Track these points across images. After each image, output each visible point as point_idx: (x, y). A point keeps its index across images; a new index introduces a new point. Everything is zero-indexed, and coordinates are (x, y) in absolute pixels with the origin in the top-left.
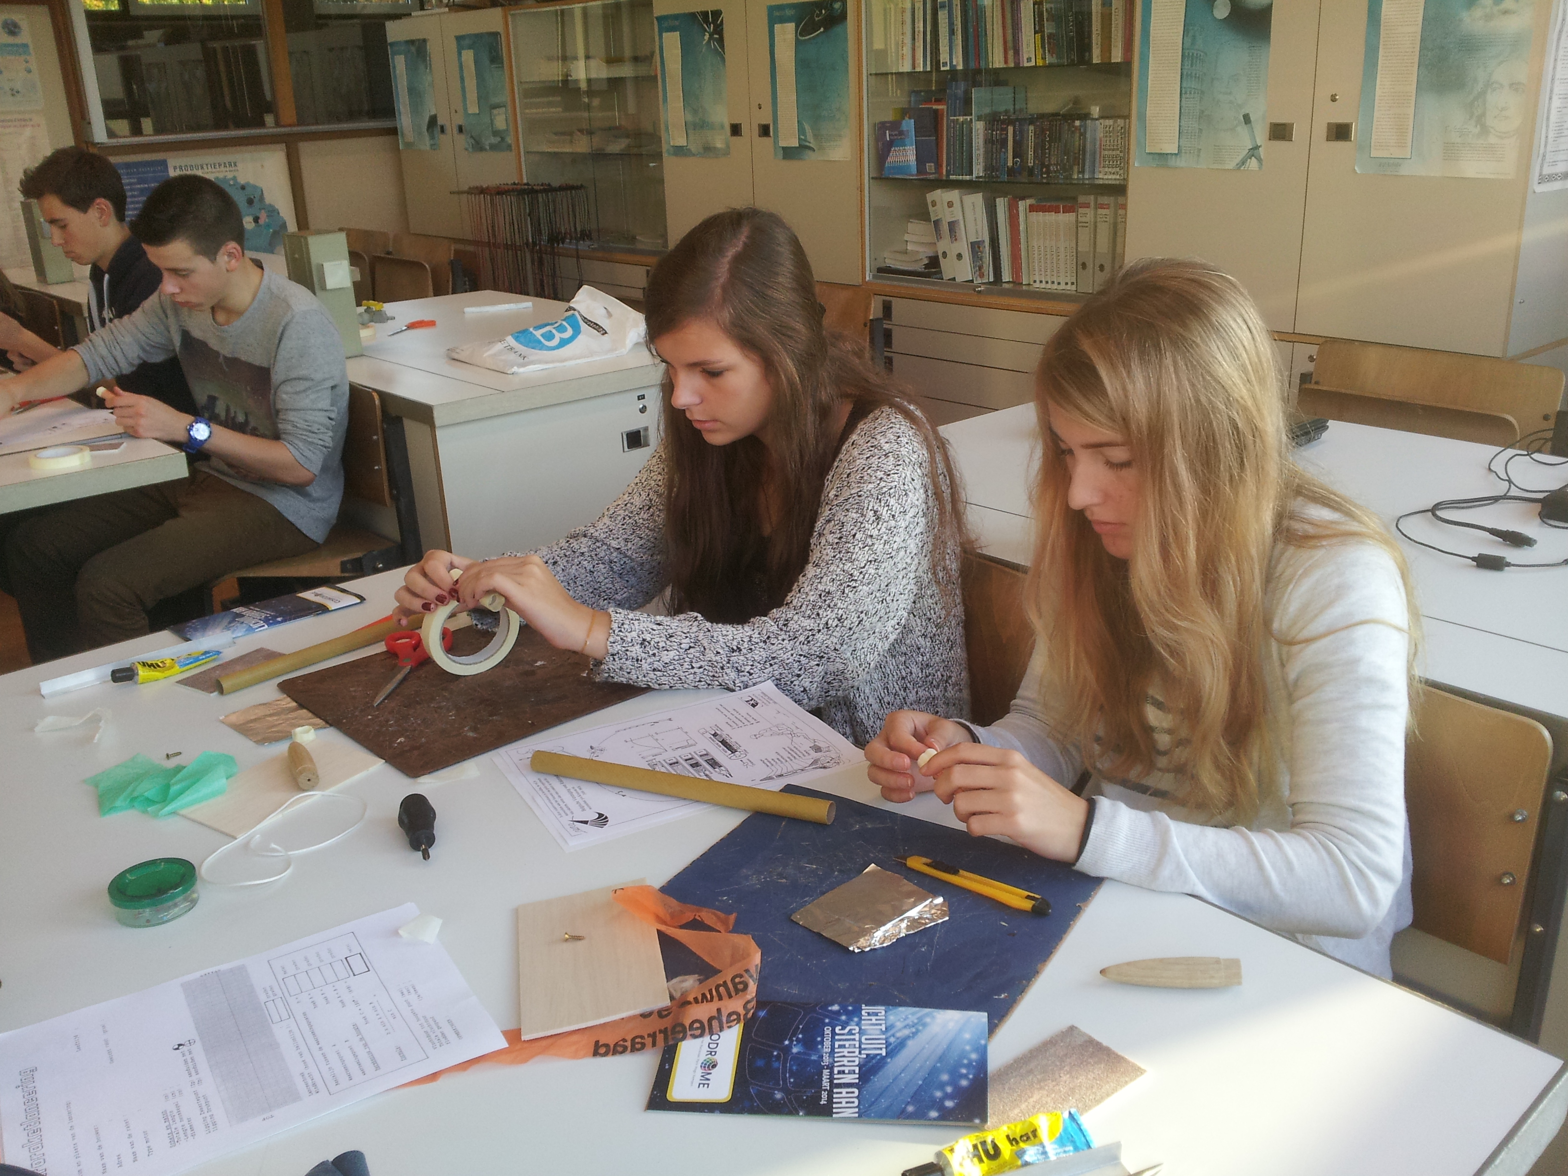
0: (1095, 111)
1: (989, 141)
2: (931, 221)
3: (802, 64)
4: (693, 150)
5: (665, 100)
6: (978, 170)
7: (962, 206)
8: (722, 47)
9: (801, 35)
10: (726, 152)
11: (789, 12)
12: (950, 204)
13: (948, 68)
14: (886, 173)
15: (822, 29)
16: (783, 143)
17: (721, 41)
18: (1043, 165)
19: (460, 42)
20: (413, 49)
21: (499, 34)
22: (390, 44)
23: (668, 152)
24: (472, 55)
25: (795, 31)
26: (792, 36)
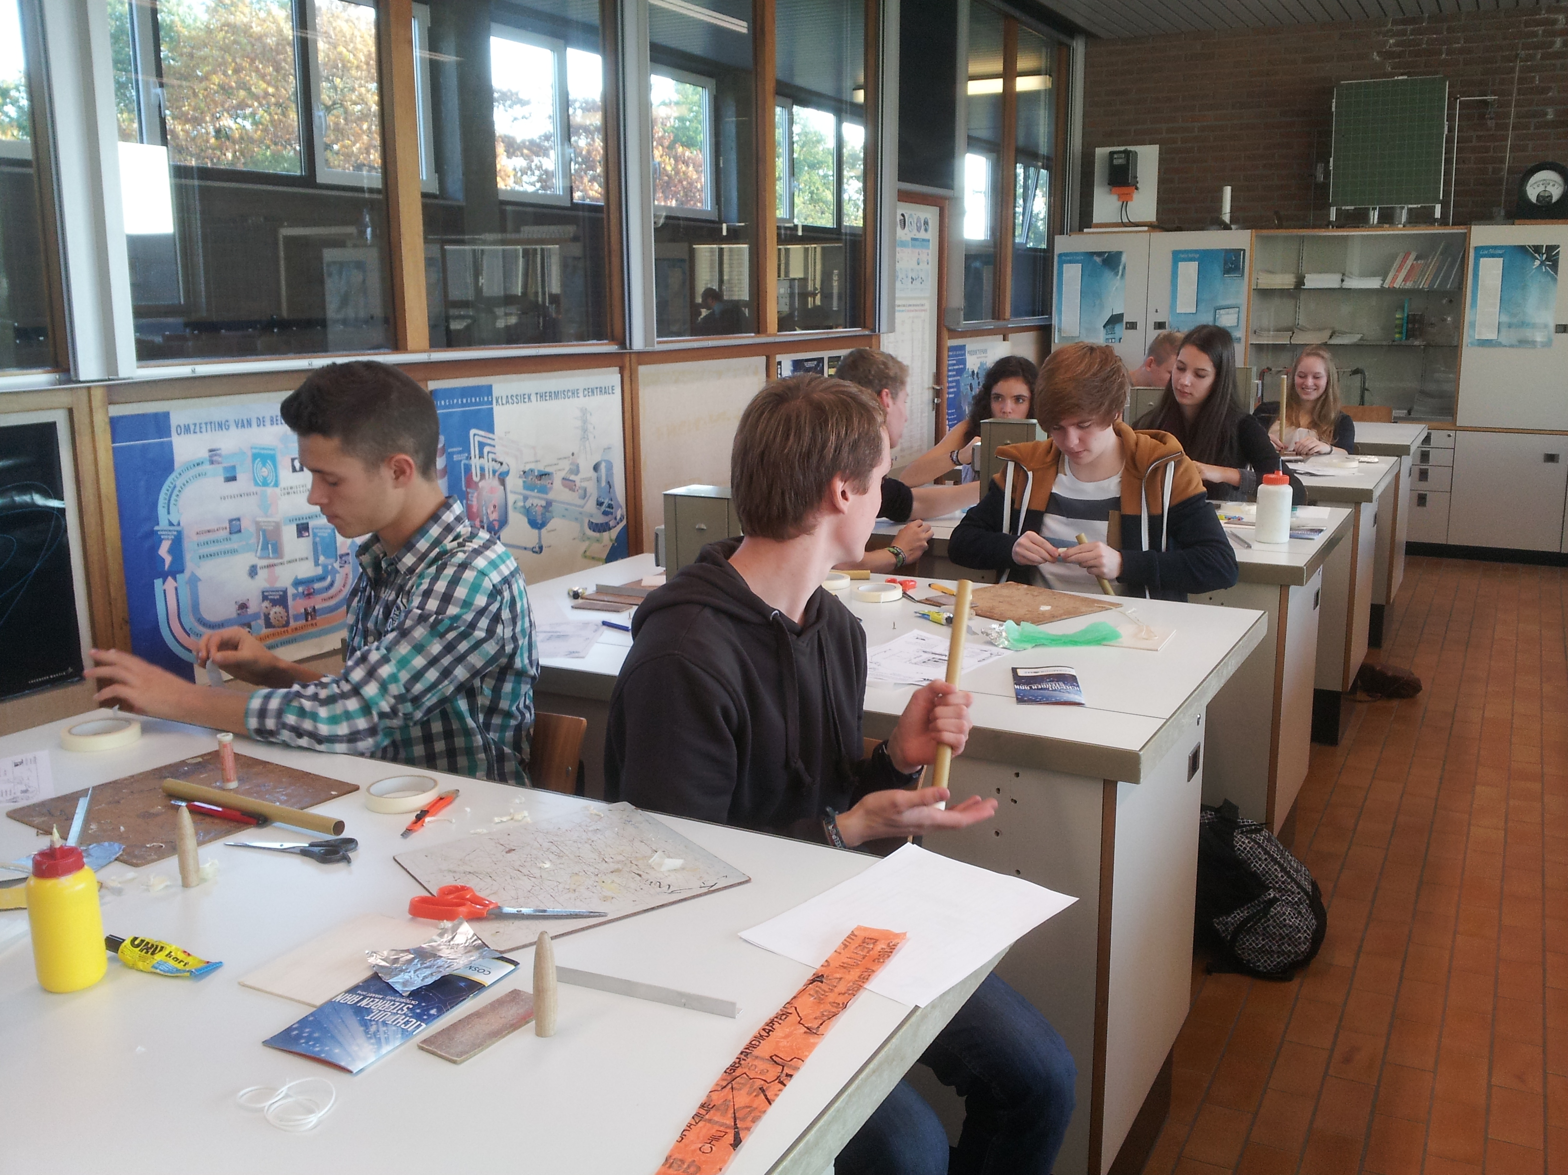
4: (1505, 342)
5: (1474, 305)
8: (1556, 273)
10: (1547, 345)
17: (1555, 268)
19: (1178, 256)
20: (1098, 259)
21: (1244, 250)
22: (1060, 255)
23: (1472, 344)
24: (1195, 265)
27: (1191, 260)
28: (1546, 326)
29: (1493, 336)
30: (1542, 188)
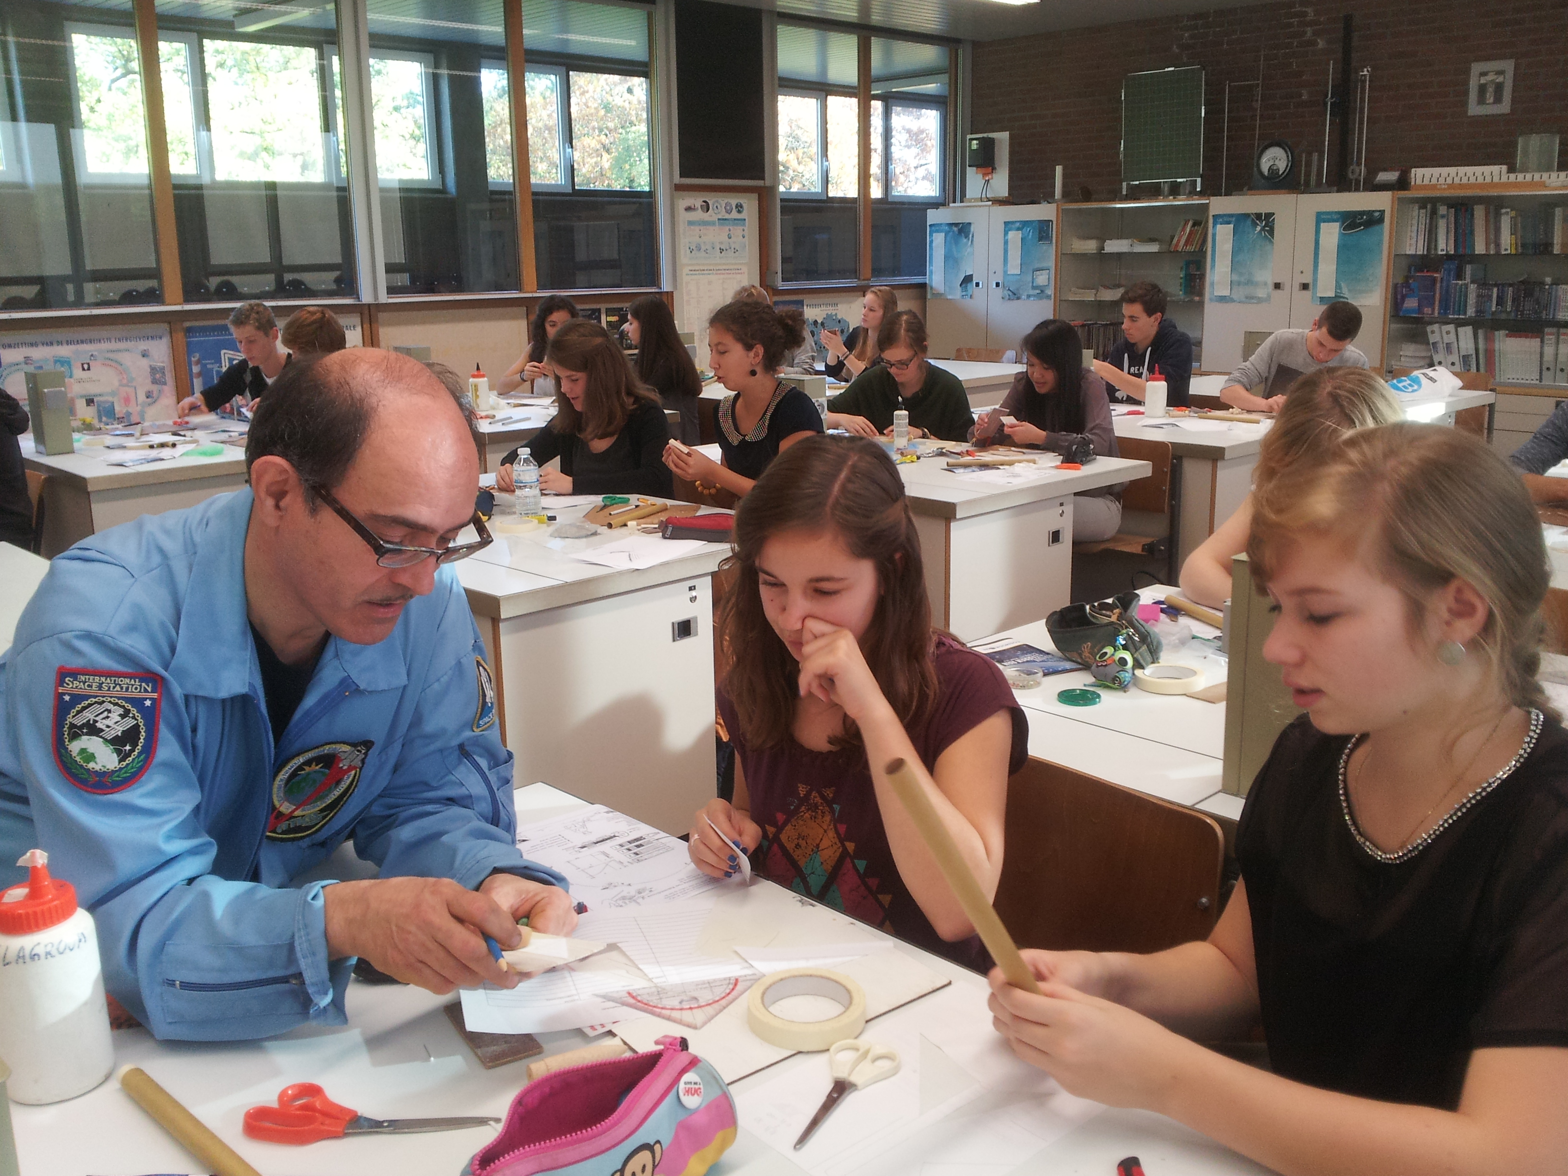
0: (1548, 280)
1: (1478, 296)
2: (1428, 344)
3: (1343, 248)
4: (1236, 298)
5: (1213, 266)
6: (1471, 312)
7: (1457, 335)
8: (1272, 235)
9: (1344, 230)
10: (1268, 299)
11: (1335, 217)
12: (1448, 333)
13: (1444, 253)
14: (1401, 314)
15: (1362, 228)
16: (1319, 295)
17: (1271, 232)
18: (1517, 310)
19: (1008, 225)
20: (955, 229)
21: (1052, 221)
22: (930, 226)
23: (1211, 300)
24: (1019, 234)
25: (1340, 228)
26: (1337, 230)
27: (1018, 229)
28: (1266, 284)
29: (1226, 292)
30: (1271, 163)
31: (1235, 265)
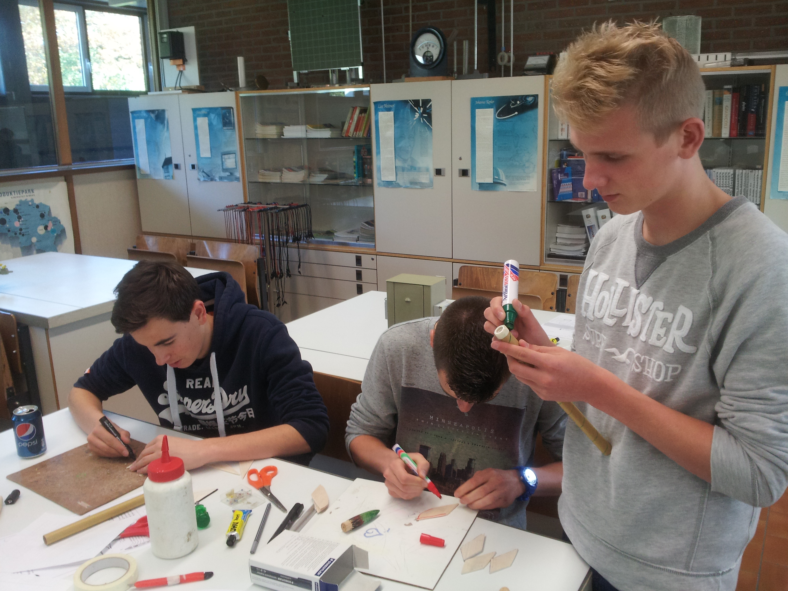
2: (583, 227)
3: (499, 134)
4: (401, 184)
8: (430, 121)
9: (498, 116)
10: (431, 185)
11: (489, 102)
12: (603, 217)
14: (558, 200)
15: (516, 113)
16: (479, 180)
17: (429, 118)
19: (196, 113)
20: (153, 116)
21: (233, 108)
22: (132, 113)
23: (379, 184)
24: (206, 119)
25: (495, 114)
26: (492, 116)
27: (205, 115)
28: (427, 170)
29: (392, 178)
30: (425, 50)
31: (398, 151)
